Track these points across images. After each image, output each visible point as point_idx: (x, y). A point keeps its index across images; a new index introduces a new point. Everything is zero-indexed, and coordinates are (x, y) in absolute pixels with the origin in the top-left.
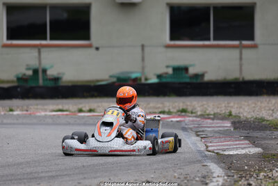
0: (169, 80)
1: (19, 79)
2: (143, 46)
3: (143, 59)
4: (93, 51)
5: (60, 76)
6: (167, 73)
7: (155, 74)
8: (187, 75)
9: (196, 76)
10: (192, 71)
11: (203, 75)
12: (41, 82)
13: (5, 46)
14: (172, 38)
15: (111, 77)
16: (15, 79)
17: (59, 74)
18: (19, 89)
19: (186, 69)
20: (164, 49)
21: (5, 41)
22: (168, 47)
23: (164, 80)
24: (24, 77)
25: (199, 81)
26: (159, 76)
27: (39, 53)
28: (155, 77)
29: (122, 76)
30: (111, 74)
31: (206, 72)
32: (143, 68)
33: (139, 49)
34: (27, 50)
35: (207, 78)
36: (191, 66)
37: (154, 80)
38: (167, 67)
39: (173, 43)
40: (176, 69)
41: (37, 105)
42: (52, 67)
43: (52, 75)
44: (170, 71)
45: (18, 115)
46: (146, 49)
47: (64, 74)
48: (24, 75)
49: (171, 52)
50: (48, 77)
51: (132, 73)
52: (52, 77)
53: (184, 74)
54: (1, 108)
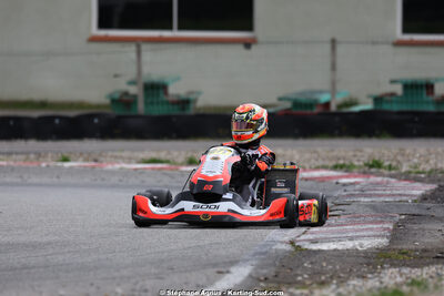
0: (395, 108)
1: (114, 101)
2: (334, 42)
3: (333, 67)
5: (192, 97)
6: (392, 94)
7: (369, 96)
8: (430, 98)
10: (440, 91)
12: (141, 108)
13: (94, 39)
14: (406, 30)
15: (280, 99)
16: (108, 101)
17: (192, 93)
18: (96, 121)
19: (429, 87)
20: (390, 49)
21: (96, 31)
22: (399, 44)
23: (386, 107)
24: (125, 98)
26: (378, 100)
28: (370, 101)
29: (303, 99)
30: (281, 94)
32: (334, 84)
33: (328, 47)
36: (437, 80)
37: (367, 106)
38: (393, 82)
39: (408, 37)
40: (412, 87)
41: (123, 150)
42: (178, 79)
43: (178, 96)
44: (398, 89)
46: (340, 49)
47: (199, 93)
48: (126, 94)
49: (405, 54)
50: (170, 98)
51: (321, 92)
52: (175, 99)
53: (425, 97)
54: (50, 155)
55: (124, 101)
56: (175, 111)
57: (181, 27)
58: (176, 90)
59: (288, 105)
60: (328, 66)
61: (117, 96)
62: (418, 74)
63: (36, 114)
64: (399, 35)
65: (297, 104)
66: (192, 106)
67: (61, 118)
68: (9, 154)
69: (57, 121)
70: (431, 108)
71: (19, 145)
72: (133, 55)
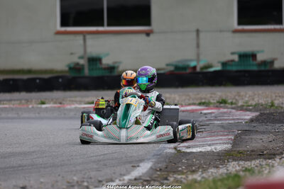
0: (234, 68)
1: (71, 69)
5: (116, 65)
6: (233, 61)
7: (219, 62)
8: (255, 63)
9: (264, 63)
10: (260, 58)
11: (272, 62)
13: (58, 33)
14: (240, 23)
15: (167, 65)
17: (116, 63)
18: (60, 80)
19: (254, 56)
20: (230, 34)
21: (59, 28)
22: (236, 31)
23: (229, 68)
24: (77, 67)
25: (268, 68)
26: (224, 64)
27: (85, 40)
28: (220, 65)
29: (180, 65)
30: (168, 62)
31: (276, 59)
32: (198, 55)
34: (72, 37)
35: (277, 65)
36: (258, 52)
37: (218, 68)
38: (233, 53)
39: (241, 27)
40: (247, 57)
41: (76, 97)
42: (107, 55)
43: (108, 65)
44: (236, 58)
47: (120, 62)
48: (78, 64)
49: (240, 38)
51: (191, 60)
52: (106, 66)
53: (251, 62)
54: (34, 101)
55: (76, 68)
56: (106, 73)
57: (109, 25)
58: (107, 61)
59: (172, 68)
60: (195, 45)
61: (72, 66)
62: (247, 49)
63: (25, 77)
64: (236, 26)
65: (177, 68)
66: (116, 70)
67: (40, 79)
68: (10, 100)
69: (38, 81)
70: (255, 68)
71: (16, 95)
72: (81, 42)
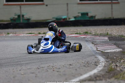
0: (79, 19)
2: (67, 4)
3: (68, 10)
4: (44, 6)
5: (30, 18)
6: (78, 16)
8: (87, 17)
9: (92, 17)
10: (90, 15)
11: (95, 17)
12: (21, 21)
16: (10, 20)
18: (12, 24)
19: (87, 14)
21: (5, 3)
22: (79, 4)
23: (77, 19)
24: (14, 19)
25: (93, 19)
26: (75, 17)
27: (21, 8)
28: (73, 18)
30: (53, 17)
31: (96, 15)
33: (66, 5)
35: (97, 18)
38: (79, 13)
39: (81, 2)
40: (83, 14)
41: (20, 31)
42: (26, 14)
43: (27, 18)
44: (80, 15)
45: (11, 36)
46: (69, 5)
47: (32, 17)
48: (14, 18)
49: (80, 6)
50: (25, 19)
51: (63, 16)
52: (26, 19)
53: (86, 16)
54: (3, 33)
56: (26, 22)
57: (26, 1)
58: (26, 16)
59: (55, 19)
64: (79, 2)
65: (57, 19)
66: (30, 20)
67: (3, 24)
69: (2, 25)
70: (88, 19)
